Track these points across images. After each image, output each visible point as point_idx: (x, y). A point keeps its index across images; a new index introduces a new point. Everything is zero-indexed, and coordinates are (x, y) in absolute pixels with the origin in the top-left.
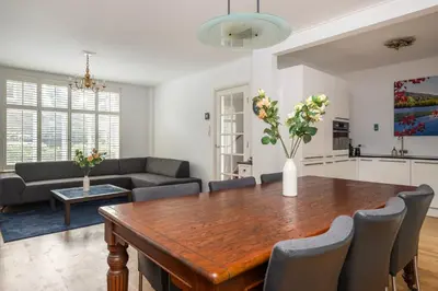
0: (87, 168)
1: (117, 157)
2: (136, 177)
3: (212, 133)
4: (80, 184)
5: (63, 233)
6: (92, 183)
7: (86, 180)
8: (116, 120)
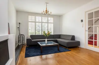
0: (46, 36)
1: (53, 34)
2: (58, 39)
3: (84, 26)
4: (45, 41)
5: (40, 56)
6: (48, 41)
7: (46, 40)
8: (52, 24)
